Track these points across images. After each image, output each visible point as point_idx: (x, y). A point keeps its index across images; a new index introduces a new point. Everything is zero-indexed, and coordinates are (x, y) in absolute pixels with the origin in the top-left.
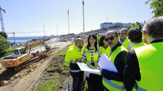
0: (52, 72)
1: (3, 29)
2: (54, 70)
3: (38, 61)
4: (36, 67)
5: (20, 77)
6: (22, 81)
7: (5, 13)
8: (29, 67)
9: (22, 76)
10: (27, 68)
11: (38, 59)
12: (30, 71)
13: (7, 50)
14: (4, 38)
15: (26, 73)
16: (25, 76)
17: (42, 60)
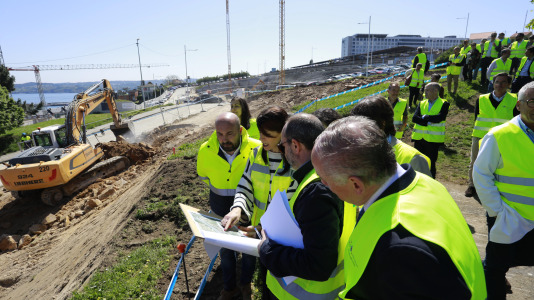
0: (152, 218)
2: (159, 211)
3: (121, 171)
4: (111, 192)
5: (61, 224)
6: (65, 237)
8: (91, 191)
9: (67, 221)
10: (83, 196)
11: (120, 166)
12: (93, 206)
13: (16, 132)
15: (81, 212)
16: (75, 221)
17: (134, 168)
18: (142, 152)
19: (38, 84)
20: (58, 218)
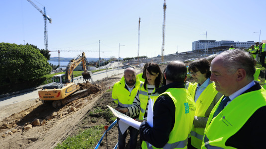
0: (96, 116)
1: (46, 45)
2: (100, 113)
3: (86, 96)
4: (81, 105)
5: (59, 117)
6: (59, 122)
7: (50, 23)
8: (72, 103)
9: (61, 116)
10: (69, 106)
11: (86, 94)
12: (72, 110)
13: (48, 76)
14: (45, 59)
15: (67, 112)
16: (64, 116)
17: (92, 95)
18: (96, 88)
19: (59, 58)
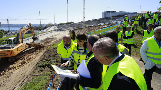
4: (30, 58)
6: (15, 72)
8: (24, 58)
9: (16, 67)
10: (22, 60)
11: (33, 50)
12: (24, 63)
15: (21, 64)
16: (19, 67)
17: (38, 51)
18: (40, 46)
19: (8, 24)
20: (14, 66)
